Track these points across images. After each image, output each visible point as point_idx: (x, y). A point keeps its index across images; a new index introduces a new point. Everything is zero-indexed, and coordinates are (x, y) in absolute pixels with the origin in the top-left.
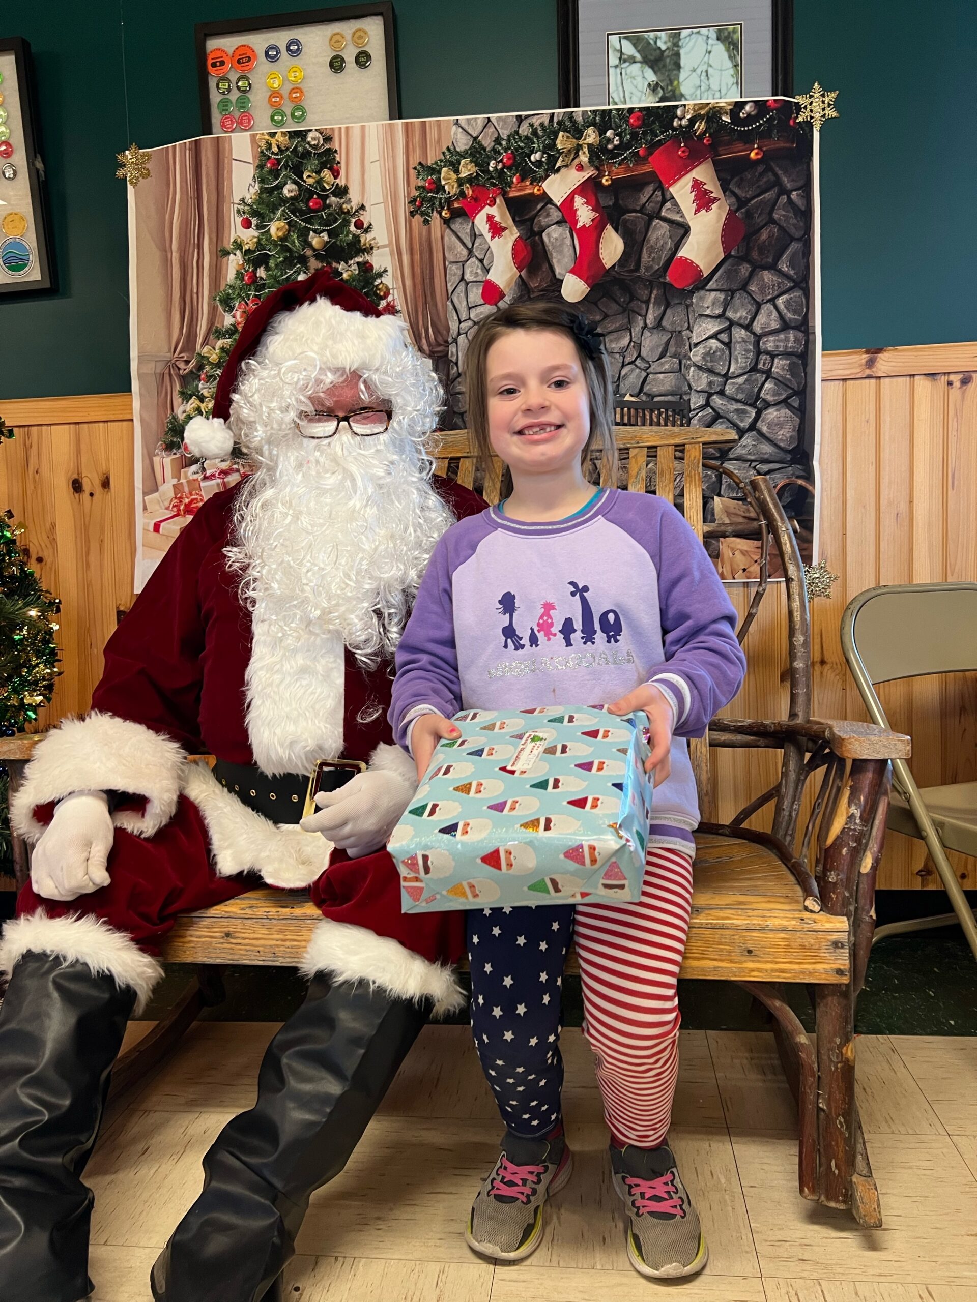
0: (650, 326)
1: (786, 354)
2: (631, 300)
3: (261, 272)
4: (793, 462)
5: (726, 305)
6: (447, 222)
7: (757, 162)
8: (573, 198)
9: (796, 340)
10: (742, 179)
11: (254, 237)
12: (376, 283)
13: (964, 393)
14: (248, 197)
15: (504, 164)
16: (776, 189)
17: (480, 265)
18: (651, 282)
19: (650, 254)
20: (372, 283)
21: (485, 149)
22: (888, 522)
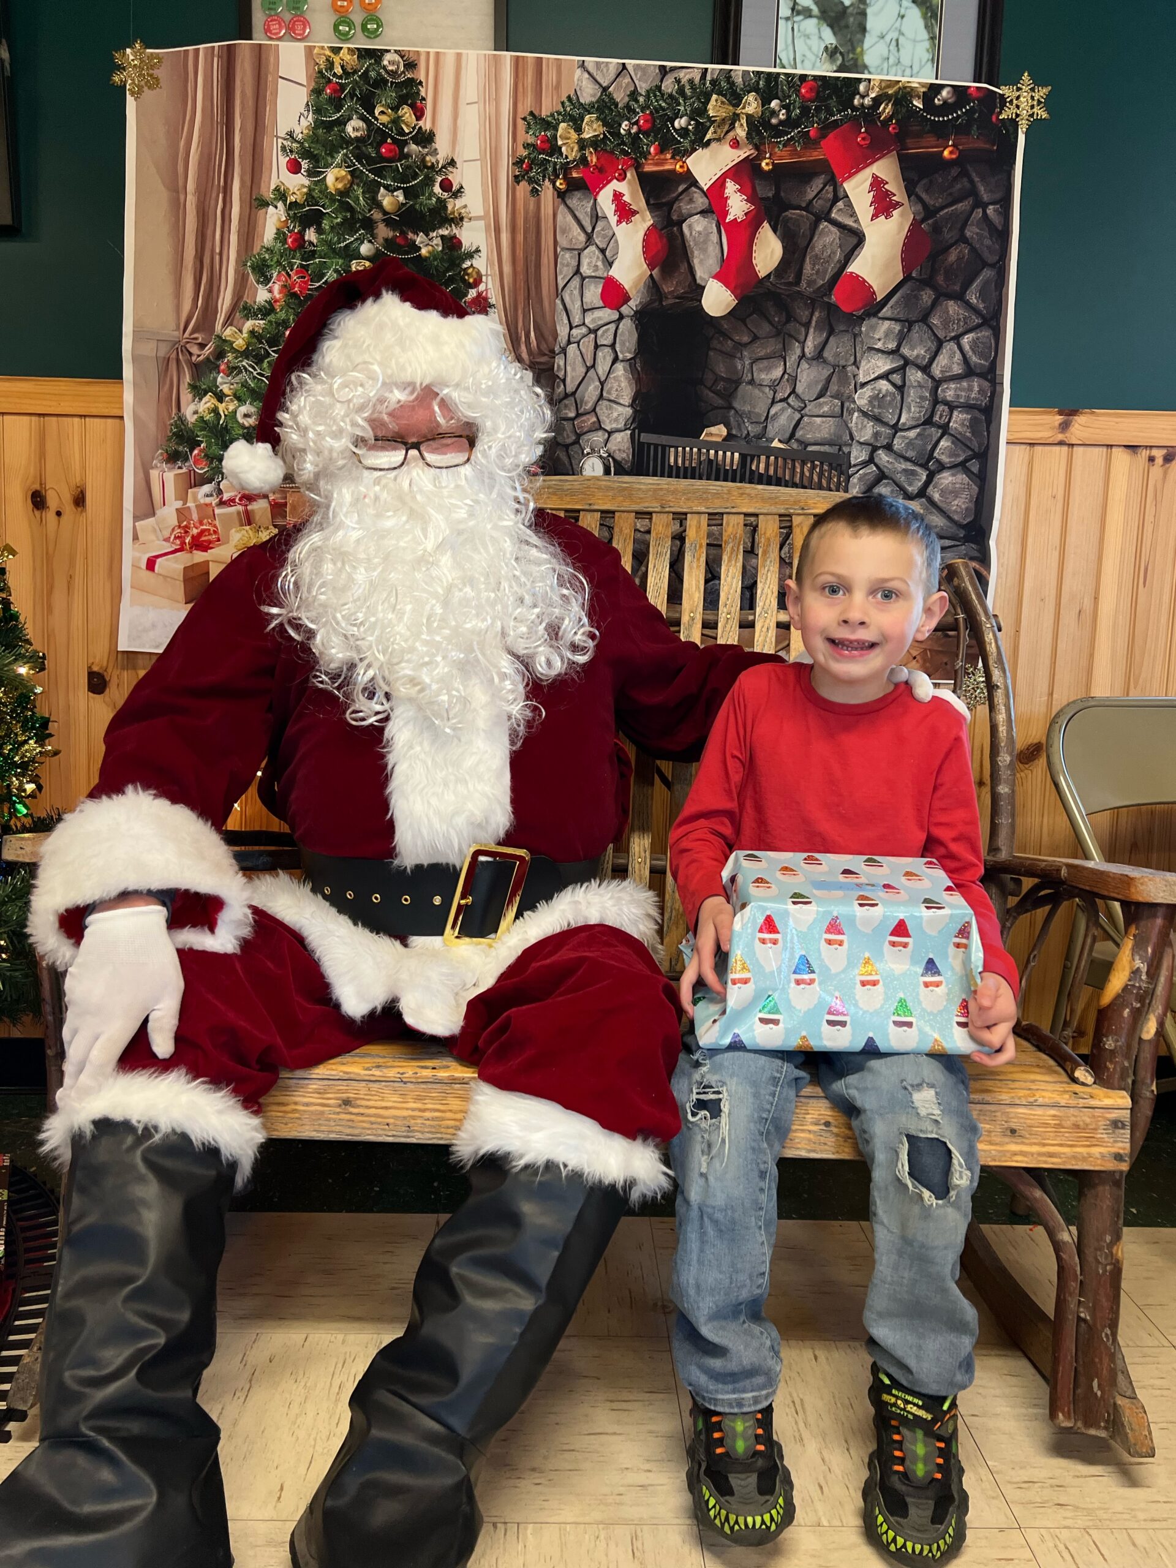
0: (808, 355)
1: (968, 407)
2: (788, 321)
3: (311, 235)
4: (966, 539)
5: (902, 338)
6: (561, 195)
7: (951, 163)
8: (724, 182)
9: (981, 391)
10: (931, 182)
11: (303, 186)
12: (464, 266)
13: (1165, 473)
14: (298, 130)
15: (639, 127)
16: (971, 200)
17: (601, 257)
18: (813, 301)
19: (814, 265)
20: (459, 265)
21: (616, 105)
22: (1069, 619)
